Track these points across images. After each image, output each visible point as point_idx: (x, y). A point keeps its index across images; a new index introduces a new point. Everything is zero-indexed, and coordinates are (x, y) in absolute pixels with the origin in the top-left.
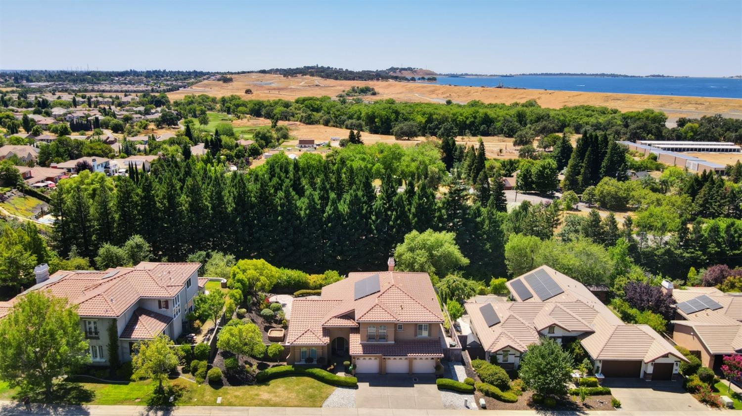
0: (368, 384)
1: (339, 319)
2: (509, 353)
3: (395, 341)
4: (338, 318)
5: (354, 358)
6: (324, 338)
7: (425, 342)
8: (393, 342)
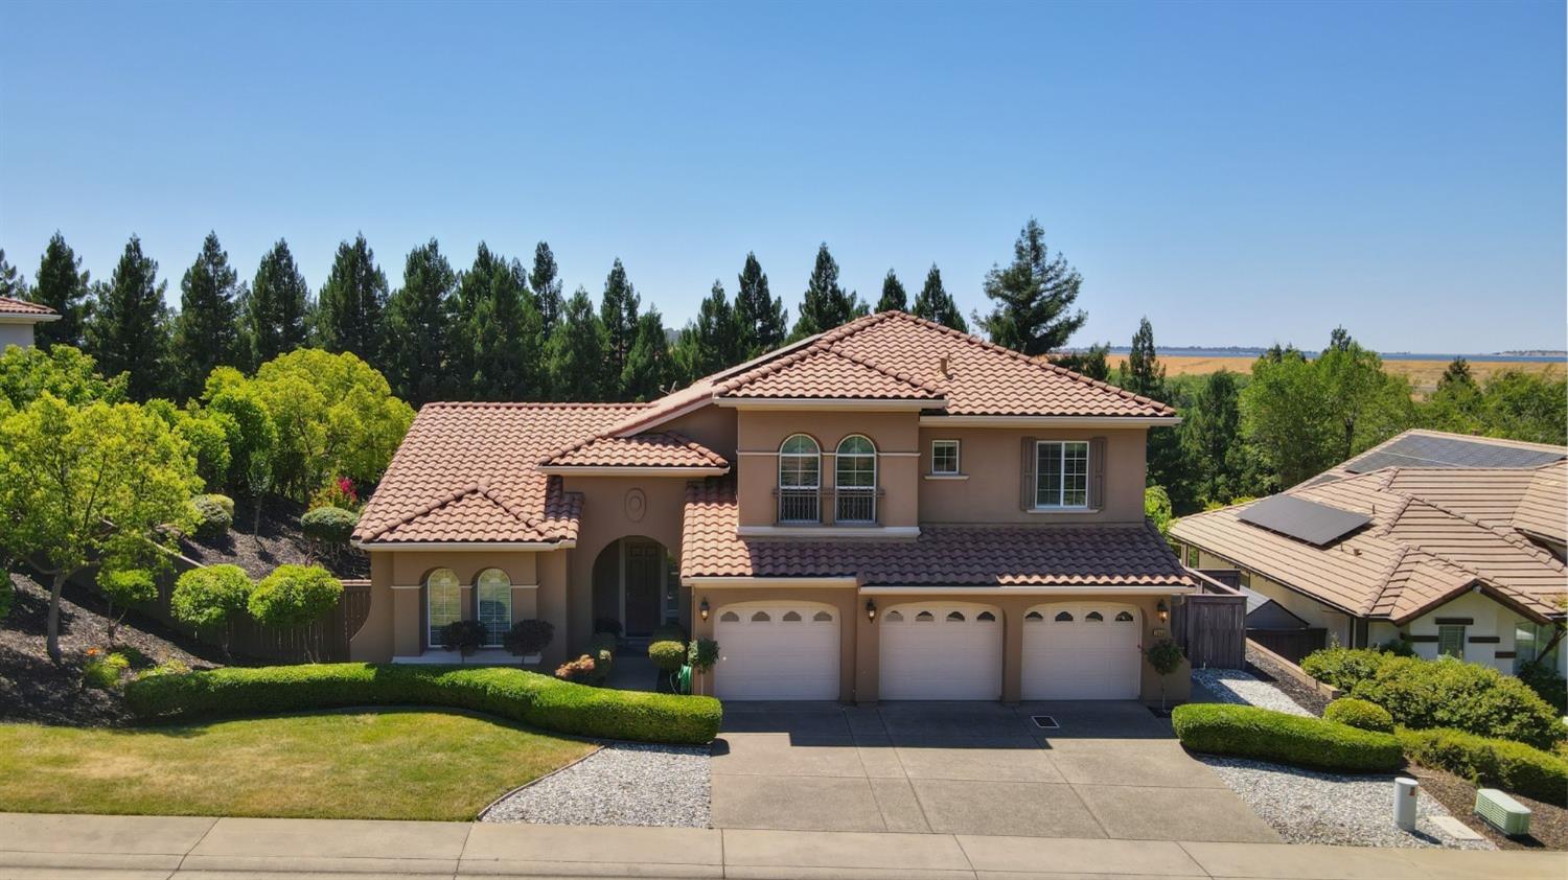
0: (786, 736)
1: (634, 444)
2: (1471, 631)
3: (920, 524)
4: (629, 440)
5: (705, 605)
6: (551, 523)
7: (1076, 533)
8: (915, 531)
